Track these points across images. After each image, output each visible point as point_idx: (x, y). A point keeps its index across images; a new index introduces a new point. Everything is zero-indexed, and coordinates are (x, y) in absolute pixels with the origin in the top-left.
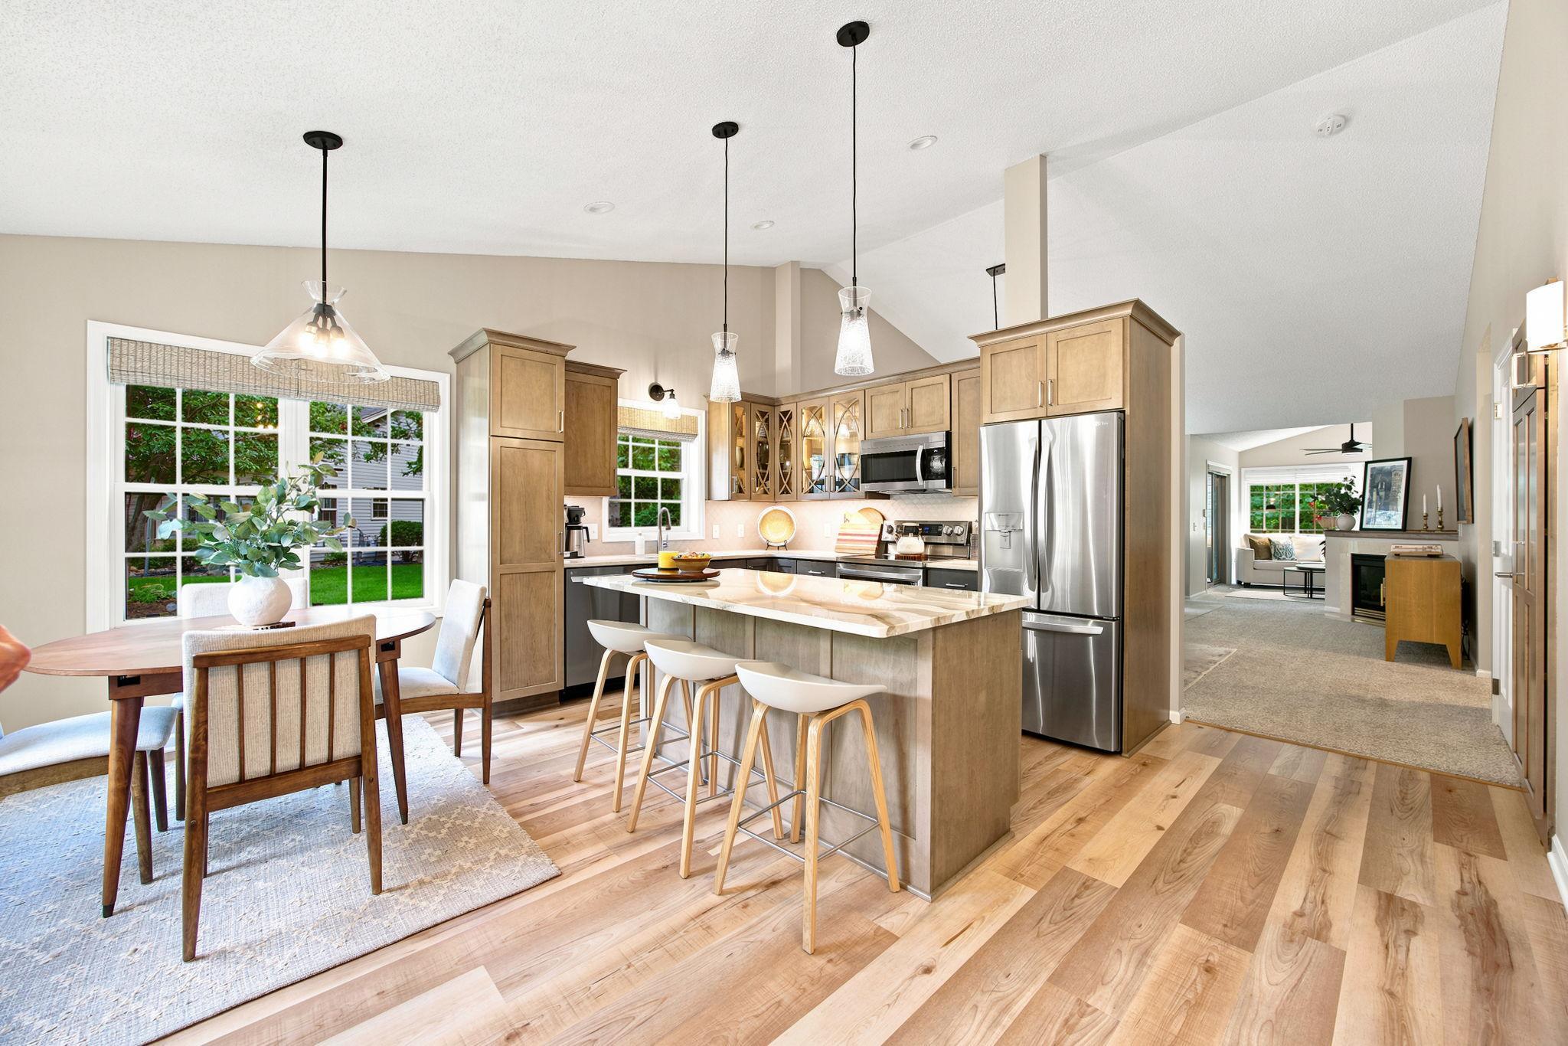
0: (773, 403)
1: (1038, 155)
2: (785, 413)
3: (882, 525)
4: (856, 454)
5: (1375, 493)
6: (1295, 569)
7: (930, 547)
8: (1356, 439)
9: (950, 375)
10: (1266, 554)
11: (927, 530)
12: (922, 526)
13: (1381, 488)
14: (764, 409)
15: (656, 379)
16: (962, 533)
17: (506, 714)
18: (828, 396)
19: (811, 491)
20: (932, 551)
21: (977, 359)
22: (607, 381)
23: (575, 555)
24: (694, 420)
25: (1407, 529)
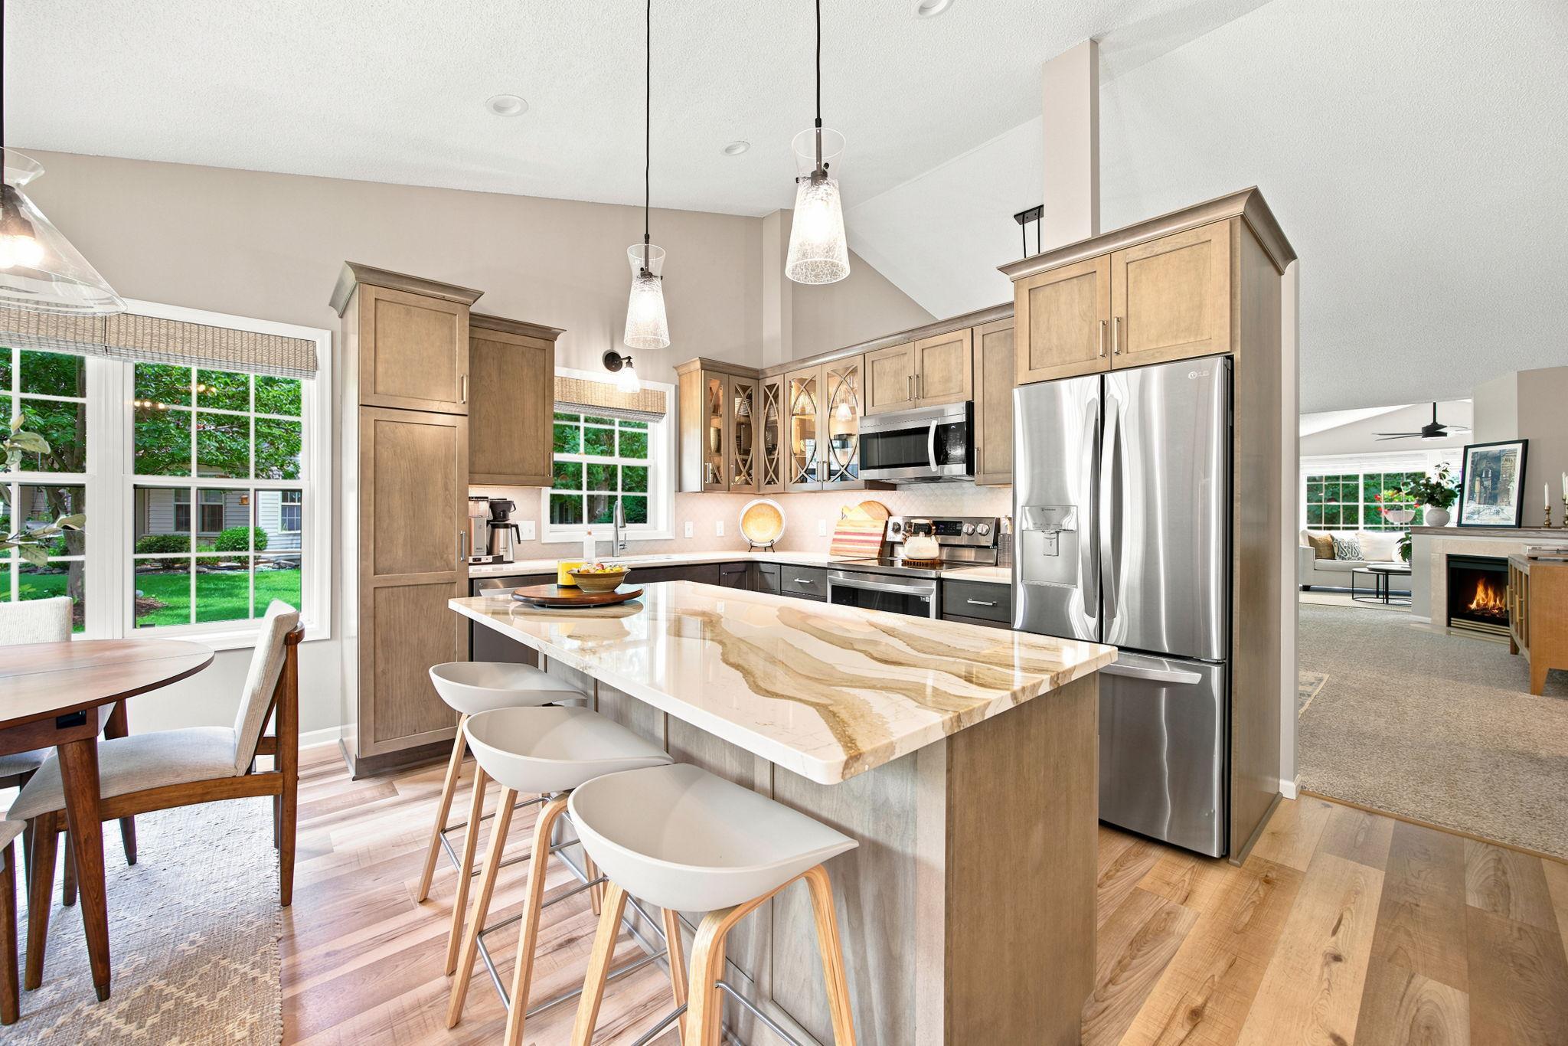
0: (757, 375)
1: (1087, 39)
2: (771, 387)
3: (887, 522)
4: (854, 435)
5: (1477, 484)
6: (1366, 570)
7: (945, 550)
8: (1439, 421)
9: (972, 329)
10: (1328, 552)
11: (944, 528)
12: (936, 523)
13: (1487, 476)
14: (745, 382)
15: (612, 344)
16: (988, 532)
17: (387, 770)
18: (822, 364)
19: (803, 480)
20: (948, 555)
21: (1010, 305)
22: (540, 343)
23: (499, 560)
24: (661, 396)
25: (1523, 525)
